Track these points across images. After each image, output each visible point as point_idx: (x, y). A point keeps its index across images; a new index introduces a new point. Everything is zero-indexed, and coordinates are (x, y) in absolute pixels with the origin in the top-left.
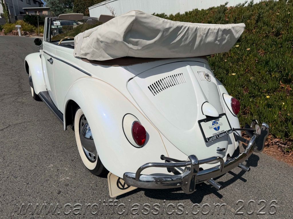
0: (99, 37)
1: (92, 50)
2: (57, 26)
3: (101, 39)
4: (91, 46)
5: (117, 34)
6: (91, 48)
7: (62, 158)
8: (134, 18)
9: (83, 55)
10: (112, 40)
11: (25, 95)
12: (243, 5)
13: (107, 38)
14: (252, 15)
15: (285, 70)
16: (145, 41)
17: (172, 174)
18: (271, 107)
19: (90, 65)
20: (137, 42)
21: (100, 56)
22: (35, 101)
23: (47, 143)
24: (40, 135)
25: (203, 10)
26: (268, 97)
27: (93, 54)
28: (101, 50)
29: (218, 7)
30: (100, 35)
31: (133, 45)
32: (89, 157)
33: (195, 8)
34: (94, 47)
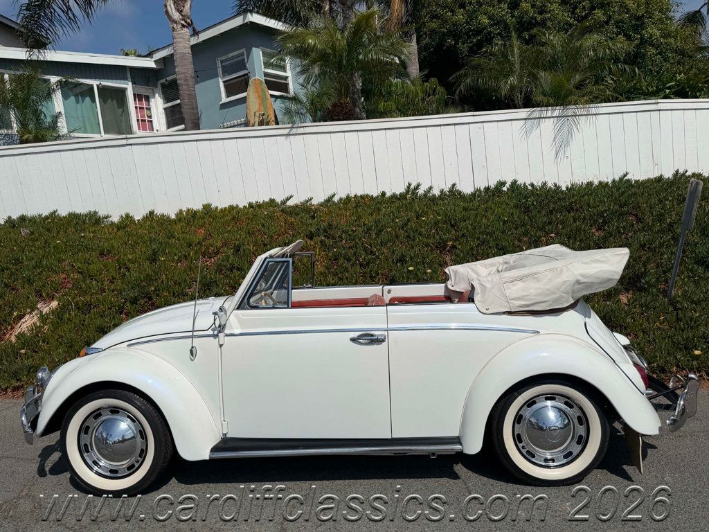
0: (580, 278)
1: (556, 296)
3: (584, 280)
4: (556, 291)
5: (615, 272)
6: (554, 293)
9: (522, 306)
13: (597, 278)
19: (530, 318)
25: (231, 207)
27: (555, 301)
28: (570, 293)
29: (268, 203)
30: (583, 276)
34: (562, 292)
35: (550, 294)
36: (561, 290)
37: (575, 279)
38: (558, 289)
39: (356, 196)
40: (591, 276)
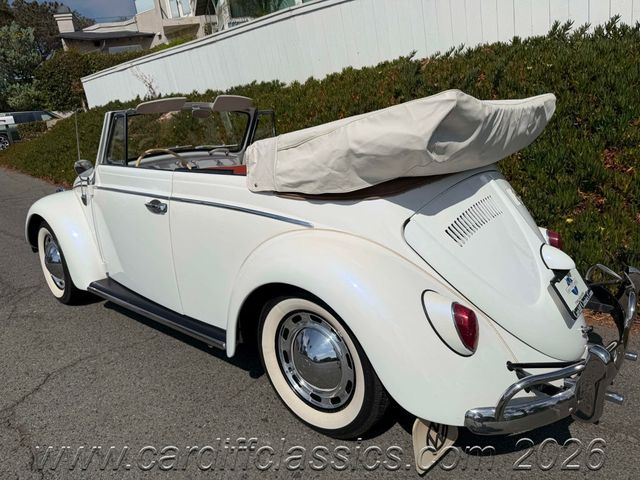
0: (354, 146)
1: (325, 174)
2: (7, 126)
3: (362, 151)
4: (323, 166)
5: (414, 137)
6: (322, 170)
7: (238, 421)
8: (452, 105)
9: (287, 186)
10: (396, 149)
11: (29, 296)
12: (448, 54)
13: (380, 146)
14: (479, 73)
15: (585, 168)
16: (456, 143)
17: (531, 394)
18: (582, 239)
19: (306, 204)
20: (445, 148)
21: (344, 185)
22: (66, 307)
23: (176, 396)
24: (143, 381)
25: (364, 68)
26: (569, 220)
27: (326, 181)
28: (350, 171)
29: (395, 62)
30: (358, 142)
31: (438, 154)
32: (315, 402)
33: (346, 66)
34: (332, 168)
35: (315, 171)
36: (331, 164)
37: (347, 149)
38: (325, 163)
39: (486, 46)
40: (370, 144)
